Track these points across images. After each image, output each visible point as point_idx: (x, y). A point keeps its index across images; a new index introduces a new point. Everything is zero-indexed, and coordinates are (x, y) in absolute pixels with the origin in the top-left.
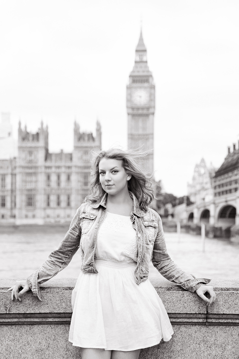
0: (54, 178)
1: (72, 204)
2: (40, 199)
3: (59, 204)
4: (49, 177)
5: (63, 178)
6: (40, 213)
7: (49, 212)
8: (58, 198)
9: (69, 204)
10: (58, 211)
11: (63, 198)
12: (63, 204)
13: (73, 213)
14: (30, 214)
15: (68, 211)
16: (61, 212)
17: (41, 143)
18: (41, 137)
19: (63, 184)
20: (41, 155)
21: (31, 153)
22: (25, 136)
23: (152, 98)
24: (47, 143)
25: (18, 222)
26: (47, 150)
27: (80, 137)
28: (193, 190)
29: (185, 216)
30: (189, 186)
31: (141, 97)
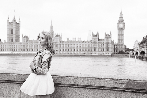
0: (100, 45)
1: (104, 51)
2: (97, 50)
3: (101, 51)
4: (99, 45)
5: (102, 45)
6: (97, 53)
7: (99, 52)
8: (101, 49)
9: (103, 51)
10: (101, 52)
11: (102, 49)
12: (102, 51)
13: (105, 53)
14: (95, 53)
15: (103, 52)
16: (102, 53)
17: (97, 37)
18: (97, 36)
19: (102, 46)
20: (97, 39)
21: (95, 39)
22: (94, 36)
23: (124, 26)
24: (99, 37)
25: (92, 55)
26: (99, 38)
27: (106, 35)
28: (134, 48)
29: (132, 54)
30: (133, 46)
31: (121, 25)
